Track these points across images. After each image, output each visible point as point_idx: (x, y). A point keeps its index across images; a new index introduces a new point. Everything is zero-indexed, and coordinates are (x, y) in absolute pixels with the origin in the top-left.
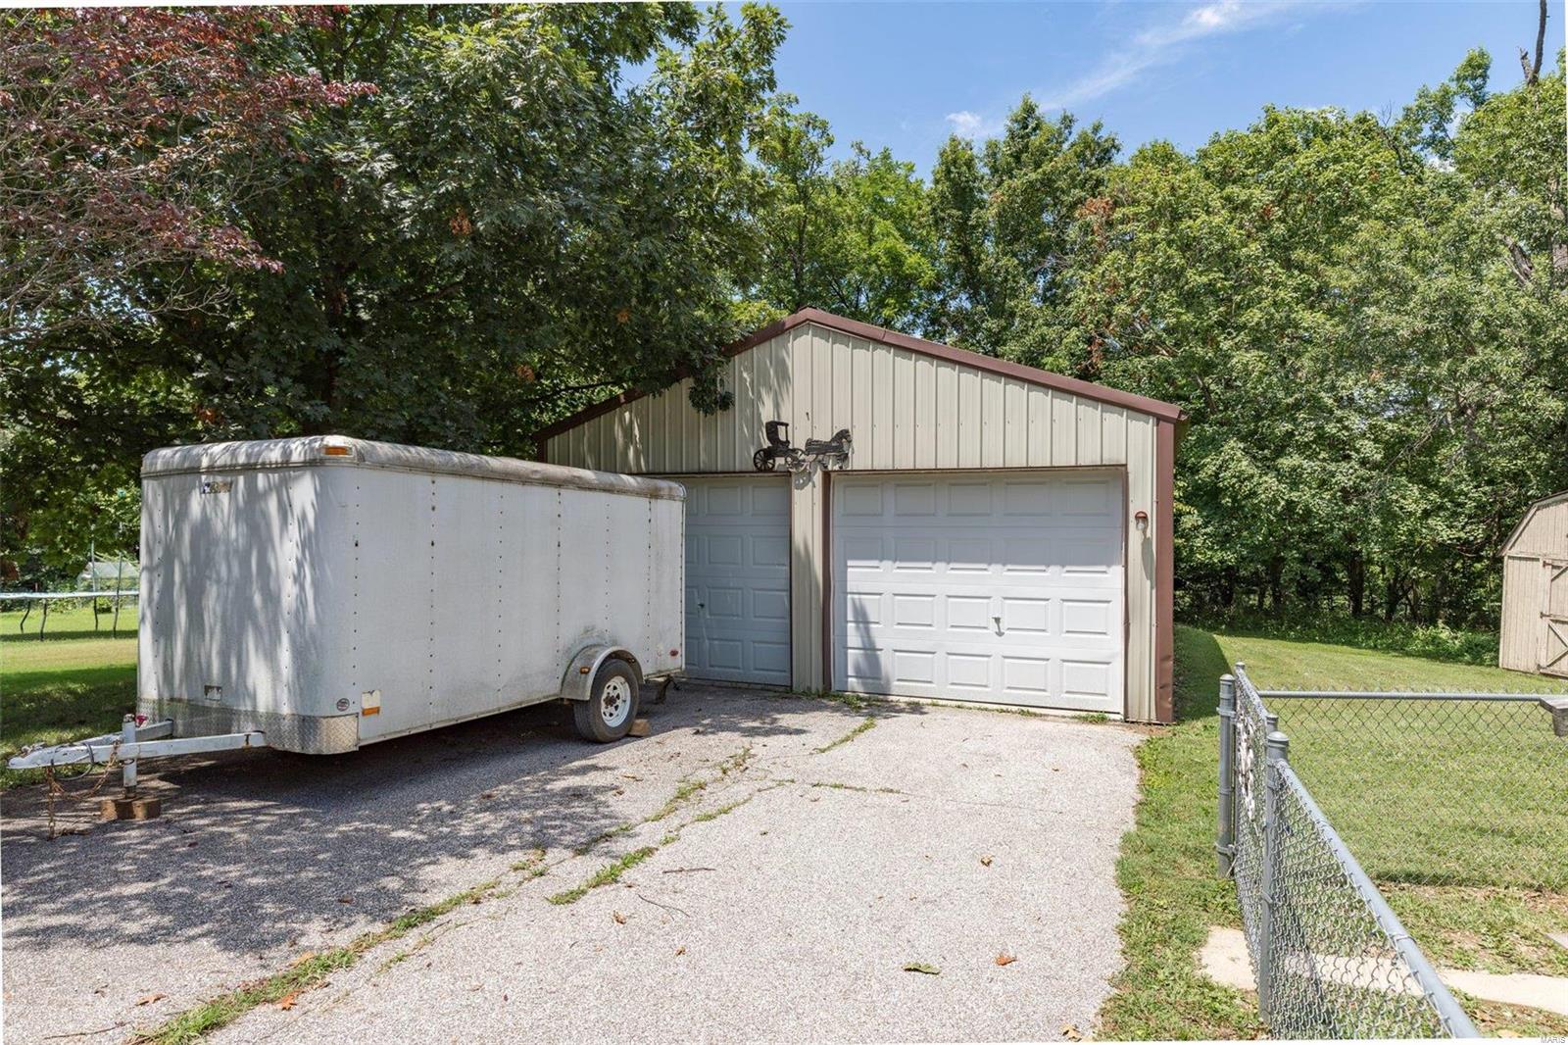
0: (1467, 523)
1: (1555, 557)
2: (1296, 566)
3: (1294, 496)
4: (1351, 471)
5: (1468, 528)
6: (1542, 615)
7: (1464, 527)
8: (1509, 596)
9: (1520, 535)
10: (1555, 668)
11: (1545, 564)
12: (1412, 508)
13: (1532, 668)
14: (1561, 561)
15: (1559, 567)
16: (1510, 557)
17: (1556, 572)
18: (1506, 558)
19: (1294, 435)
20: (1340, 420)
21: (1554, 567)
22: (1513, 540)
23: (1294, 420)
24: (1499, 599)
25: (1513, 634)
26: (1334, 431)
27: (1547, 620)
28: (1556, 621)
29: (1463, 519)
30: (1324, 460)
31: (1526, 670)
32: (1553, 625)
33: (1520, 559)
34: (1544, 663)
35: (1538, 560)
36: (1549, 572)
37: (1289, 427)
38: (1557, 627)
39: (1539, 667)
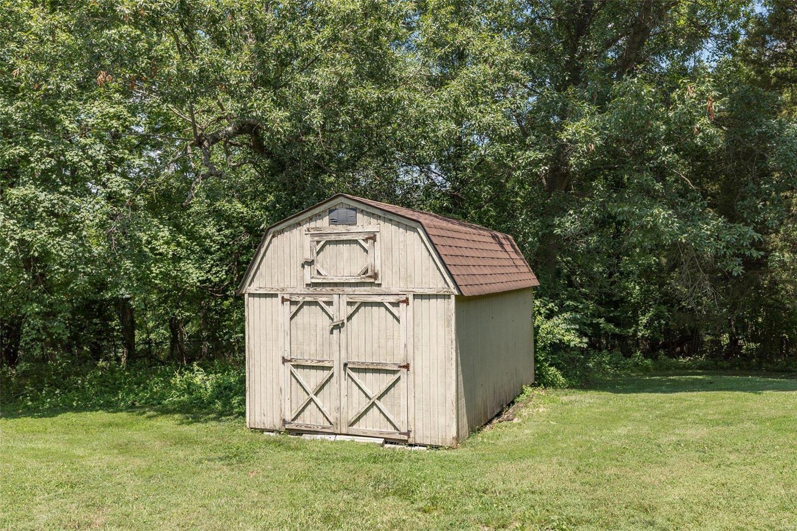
0: (212, 265)
1: (291, 291)
2: (39, 322)
3: (27, 234)
4: (97, 207)
5: (214, 270)
6: (284, 361)
7: (211, 268)
8: (252, 341)
9: (258, 268)
10: (299, 421)
11: (284, 300)
12: (163, 249)
13: (278, 425)
14: (299, 295)
15: (296, 303)
16: (251, 295)
17: (294, 308)
18: (246, 296)
19: (29, 162)
20: (83, 148)
21: (293, 303)
22: (252, 273)
23: (28, 143)
24: (243, 331)
25: (257, 386)
26: (76, 159)
27: (288, 364)
28: (297, 366)
29: (209, 261)
30: (65, 193)
31: (272, 428)
32: (294, 370)
33: (260, 296)
34: (288, 418)
35: (276, 295)
36: (288, 309)
37: (21, 150)
38: (299, 373)
39: (284, 422)
